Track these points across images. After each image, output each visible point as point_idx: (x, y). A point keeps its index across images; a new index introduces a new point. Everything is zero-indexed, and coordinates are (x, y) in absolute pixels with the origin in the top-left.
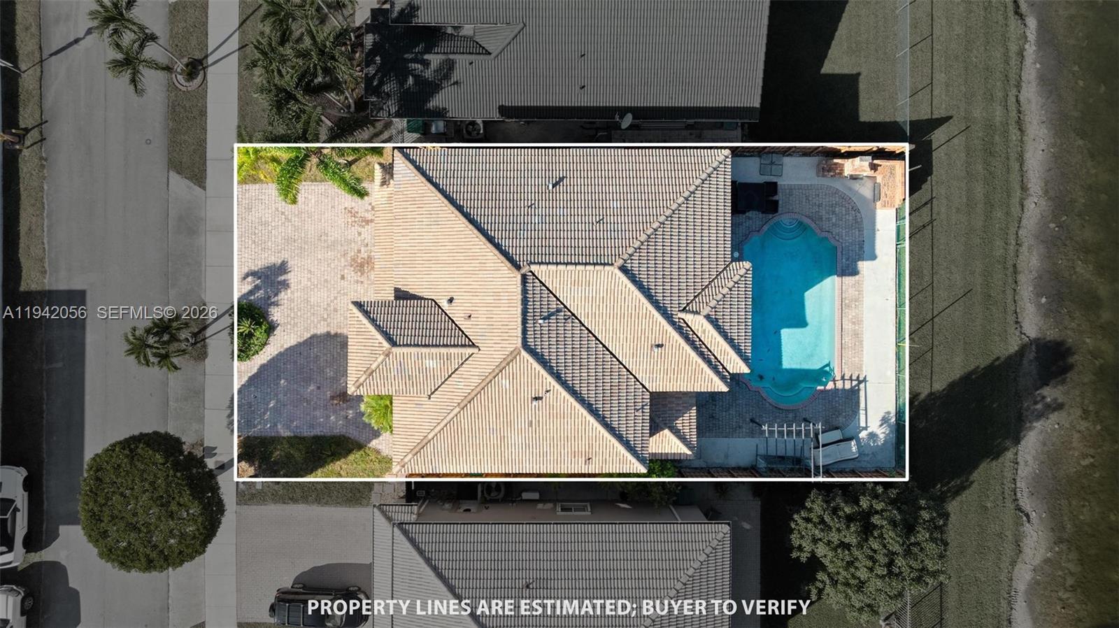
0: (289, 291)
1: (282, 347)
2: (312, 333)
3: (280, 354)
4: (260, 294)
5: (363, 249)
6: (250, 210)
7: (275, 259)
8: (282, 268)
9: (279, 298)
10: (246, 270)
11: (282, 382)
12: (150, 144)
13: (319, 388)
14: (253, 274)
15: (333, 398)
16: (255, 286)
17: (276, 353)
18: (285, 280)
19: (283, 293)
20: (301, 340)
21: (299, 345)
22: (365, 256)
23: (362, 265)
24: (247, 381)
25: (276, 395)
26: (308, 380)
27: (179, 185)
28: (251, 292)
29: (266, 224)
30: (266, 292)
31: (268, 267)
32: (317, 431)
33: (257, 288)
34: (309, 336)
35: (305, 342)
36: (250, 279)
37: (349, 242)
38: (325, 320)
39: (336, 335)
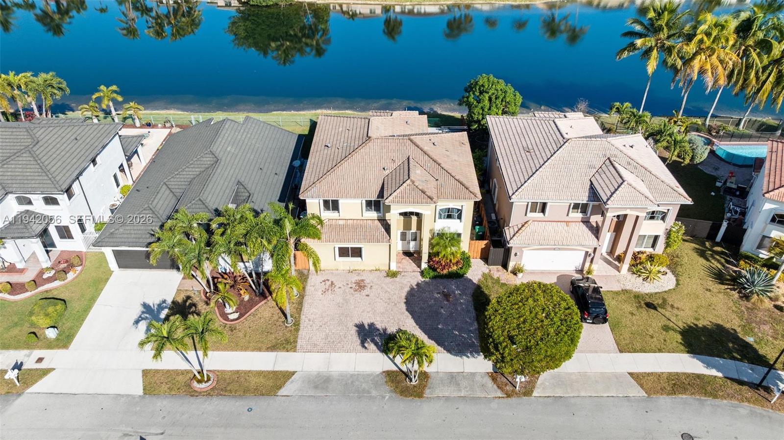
0: (375, 323)
1: (415, 327)
2: (405, 311)
3: (420, 328)
4: (377, 339)
5: (350, 286)
6: (315, 345)
7: (354, 330)
8: (360, 328)
9: (380, 328)
10: (360, 347)
11: (440, 327)
12: (252, 409)
13: (442, 308)
14: (363, 343)
15: (448, 301)
16: (372, 342)
17: (419, 330)
18: (368, 325)
19: (377, 326)
20: (410, 317)
21: (413, 317)
22: (354, 285)
23: (360, 287)
24: (441, 347)
25: (449, 330)
26: (438, 313)
27: (288, 389)
28: (376, 344)
29: (327, 336)
30: (376, 335)
31: (359, 334)
32: (472, 309)
33: (373, 341)
34: (407, 312)
35: (411, 314)
36: (366, 345)
37: (344, 292)
38: (396, 304)
39: (406, 299)
